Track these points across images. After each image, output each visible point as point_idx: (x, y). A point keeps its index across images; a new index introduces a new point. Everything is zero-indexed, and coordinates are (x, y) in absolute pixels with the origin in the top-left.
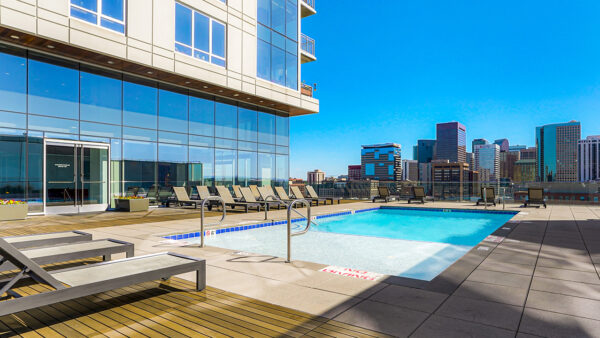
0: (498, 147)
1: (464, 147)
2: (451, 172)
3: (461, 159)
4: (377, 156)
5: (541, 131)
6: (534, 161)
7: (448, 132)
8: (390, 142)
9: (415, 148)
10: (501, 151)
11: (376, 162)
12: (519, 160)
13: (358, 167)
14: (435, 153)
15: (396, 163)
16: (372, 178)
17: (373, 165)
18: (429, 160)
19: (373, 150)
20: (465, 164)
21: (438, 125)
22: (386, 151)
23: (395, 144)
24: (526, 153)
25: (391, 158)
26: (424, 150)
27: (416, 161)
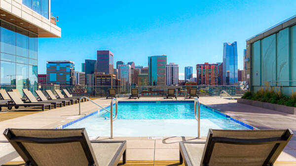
0: (130, 66)
1: (113, 65)
2: (106, 80)
3: (111, 72)
4: (58, 69)
5: (150, 59)
6: (147, 74)
7: (104, 56)
8: (67, 60)
9: (83, 64)
10: (132, 69)
11: (57, 72)
12: (140, 74)
13: (44, 76)
14: (96, 68)
15: (71, 73)
16: (55, 83)
17: (55, 74)
18: (92, 72)
19: (55, 64)
20: (114, 75)
21: (98, 51)
22: (64, 65)
23: (71, 62)
24: (144, 70)
25: (68, 70)
26: (89, 66)
27: (84, 73)
